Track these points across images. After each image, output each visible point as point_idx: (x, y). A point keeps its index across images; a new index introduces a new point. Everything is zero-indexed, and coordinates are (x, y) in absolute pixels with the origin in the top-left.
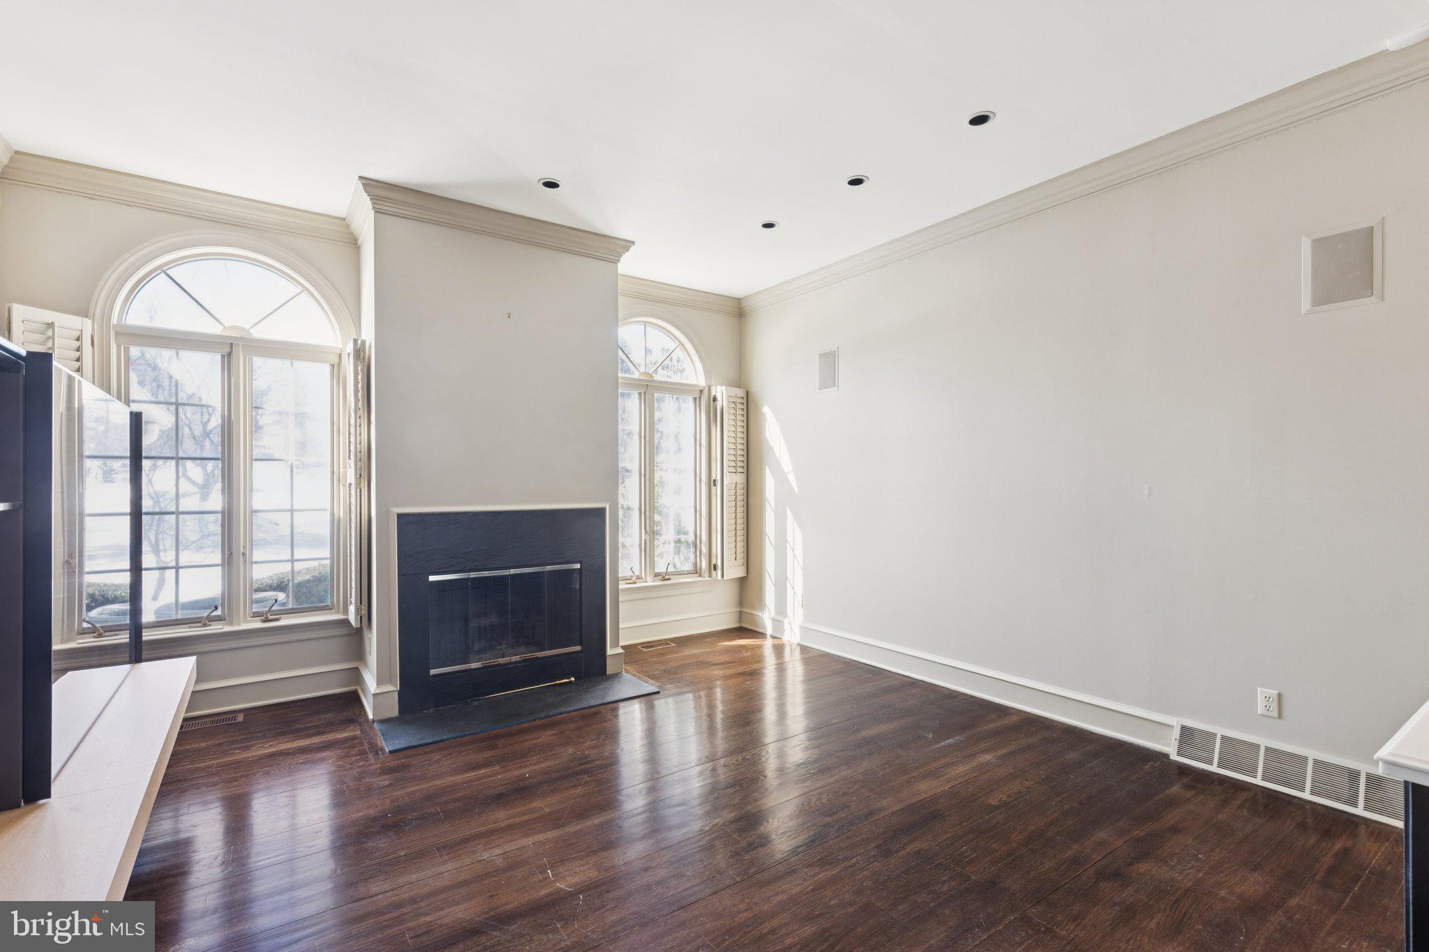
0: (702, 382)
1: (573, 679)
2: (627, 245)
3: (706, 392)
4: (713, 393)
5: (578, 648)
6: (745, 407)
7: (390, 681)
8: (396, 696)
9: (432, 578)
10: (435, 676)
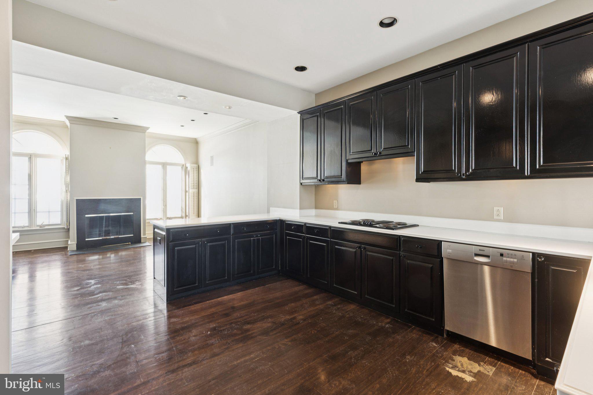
0: (183, 163)
1: (130, 243)
2: (148, 128)
3: (184, 166)
4: (187, 166)
5: (132, 235)
6: (198, 170)
7: (74, 241)
8: (75, 245)
9: (86, 216)
10: (87, 241)
